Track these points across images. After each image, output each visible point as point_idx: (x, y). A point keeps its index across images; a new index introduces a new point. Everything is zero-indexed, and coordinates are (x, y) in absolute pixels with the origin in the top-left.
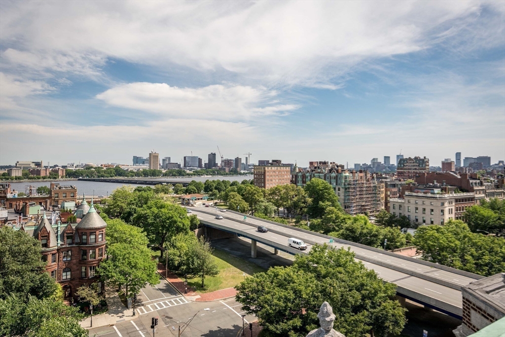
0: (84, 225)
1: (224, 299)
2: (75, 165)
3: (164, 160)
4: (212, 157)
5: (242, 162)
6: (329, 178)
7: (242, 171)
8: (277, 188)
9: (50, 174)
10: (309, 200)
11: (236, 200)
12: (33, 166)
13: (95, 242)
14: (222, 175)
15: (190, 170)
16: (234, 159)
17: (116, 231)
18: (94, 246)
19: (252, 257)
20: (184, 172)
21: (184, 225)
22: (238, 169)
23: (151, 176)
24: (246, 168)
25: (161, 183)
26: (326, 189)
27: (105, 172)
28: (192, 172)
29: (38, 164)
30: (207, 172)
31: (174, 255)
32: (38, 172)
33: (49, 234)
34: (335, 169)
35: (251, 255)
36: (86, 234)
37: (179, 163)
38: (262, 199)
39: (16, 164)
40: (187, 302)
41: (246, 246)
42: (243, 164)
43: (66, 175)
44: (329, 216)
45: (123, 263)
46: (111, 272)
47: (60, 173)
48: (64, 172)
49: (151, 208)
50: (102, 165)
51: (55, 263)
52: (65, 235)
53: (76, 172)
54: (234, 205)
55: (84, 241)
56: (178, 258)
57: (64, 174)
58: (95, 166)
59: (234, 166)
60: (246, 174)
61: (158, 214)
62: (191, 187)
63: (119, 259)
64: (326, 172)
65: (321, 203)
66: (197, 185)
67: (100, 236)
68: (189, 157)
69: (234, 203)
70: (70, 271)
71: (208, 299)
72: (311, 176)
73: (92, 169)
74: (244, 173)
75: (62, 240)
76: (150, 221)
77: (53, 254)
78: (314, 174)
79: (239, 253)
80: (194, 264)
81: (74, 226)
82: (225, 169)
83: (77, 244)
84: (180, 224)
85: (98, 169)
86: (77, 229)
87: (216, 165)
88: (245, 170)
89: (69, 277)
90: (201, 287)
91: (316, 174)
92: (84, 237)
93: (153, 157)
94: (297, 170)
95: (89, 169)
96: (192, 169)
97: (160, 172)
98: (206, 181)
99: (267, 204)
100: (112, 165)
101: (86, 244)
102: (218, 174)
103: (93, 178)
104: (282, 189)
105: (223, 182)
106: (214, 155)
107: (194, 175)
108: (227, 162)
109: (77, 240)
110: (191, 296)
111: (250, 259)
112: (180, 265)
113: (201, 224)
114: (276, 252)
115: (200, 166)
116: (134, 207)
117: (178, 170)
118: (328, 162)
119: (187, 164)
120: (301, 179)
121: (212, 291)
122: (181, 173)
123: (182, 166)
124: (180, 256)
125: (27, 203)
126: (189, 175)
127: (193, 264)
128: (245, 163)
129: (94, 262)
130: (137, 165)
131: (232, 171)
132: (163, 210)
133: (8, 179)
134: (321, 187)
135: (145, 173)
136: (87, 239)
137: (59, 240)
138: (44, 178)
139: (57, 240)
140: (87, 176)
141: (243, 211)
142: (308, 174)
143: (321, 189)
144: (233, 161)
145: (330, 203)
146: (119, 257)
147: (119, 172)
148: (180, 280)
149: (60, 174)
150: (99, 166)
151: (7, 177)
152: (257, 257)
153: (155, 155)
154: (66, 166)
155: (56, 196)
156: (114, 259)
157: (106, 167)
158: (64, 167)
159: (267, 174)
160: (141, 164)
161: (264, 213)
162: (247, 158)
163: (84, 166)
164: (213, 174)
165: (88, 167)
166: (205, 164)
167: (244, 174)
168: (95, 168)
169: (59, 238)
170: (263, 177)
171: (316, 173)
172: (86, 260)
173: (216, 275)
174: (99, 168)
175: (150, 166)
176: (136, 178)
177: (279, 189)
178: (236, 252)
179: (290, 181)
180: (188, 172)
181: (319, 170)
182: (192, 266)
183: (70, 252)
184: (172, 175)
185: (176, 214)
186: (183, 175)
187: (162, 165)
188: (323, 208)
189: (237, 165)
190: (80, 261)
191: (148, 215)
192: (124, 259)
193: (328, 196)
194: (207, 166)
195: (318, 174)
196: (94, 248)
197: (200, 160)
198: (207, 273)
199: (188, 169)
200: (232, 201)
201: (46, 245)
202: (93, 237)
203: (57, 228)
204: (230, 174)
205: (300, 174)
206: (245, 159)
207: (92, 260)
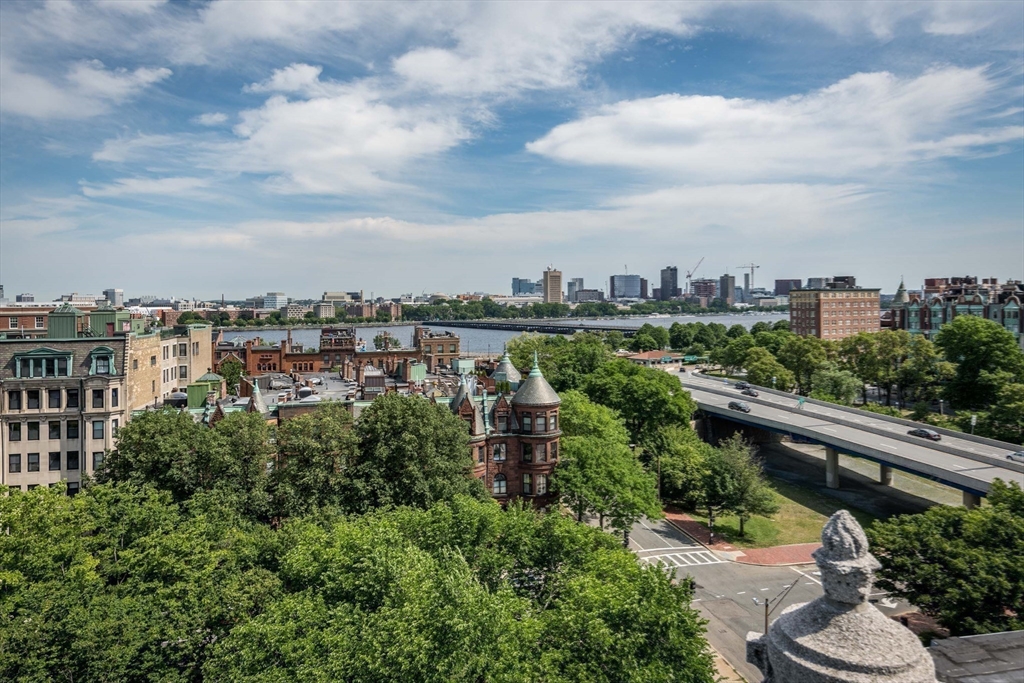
0: (527, 399)
1: (801, 566)
2: (413, 298)
3: (570, 285)
4: (670, 275)
5: (737, 285)
6: (999, 315)
7: (738, 305)
8: (860, 339)
9: (378, 313)
10: (950, 367)
11: (766, 364)
12: (348, 299)
13: (546, 430)
14: (693, 313)
15: (625, 303)
16: (718, 279)
17: (575, 413)
18: (544, 438)
19: (829, 485)
20: (614, 307)
21: (680, 410)
22: (729, 300)
23: (548, 316)
24: (746, 298)
25: (570, 330)
26: (998, 341)
27: (466, 308)
28: (628, 308)
29: (356, 297)
30: (661, 307)
31: (674, 467)
32: (359, 311)
33: (473, 411)
34: (1016, 294)
35: (825, 481)
36: (529, 415)
37: (599, 290)
38: (825, 363)
39: (323, 297)
40: (720, 561)
41: (806, 463)
42: (739, 288)
43: (403, 316)
44: (1013, 405)
45: (598, 473)
46: (580, 488)
47: (393, 311)
48: (400, 308)
49: (612, 374)
50: (458, 297)
51: (482, 463)
52: (497, 415)
53: (418, 310)
54: (762, 374)
55: (527, 428)
56: (681, 474)
57: (400, 314)
58: (448, 298)
59: (717, 294)
60: (748, 310)
61: (629, 386)
62: (646, 337)
63: (591, 464)
64: (991, 301)
65: (984, 373)
66: (657, 333)
67: (552, 421)
68: (620, 276)
69: (761, 370)
70: (505, 479)
71: (764, 561)
72: (945, 312)
73: (444, 304)
74: (742, 308)
75: (493, 423)
76: (615, 400)
77: (481, 448)
78: (954, 308)
79: (795, 475)
80: (726, 488)
81: (509, 399)
82: (698, 301)
83: (514, 432)
84: (672, 407)
85: (455, 304)
86: (514, 405)
87: (677, 292)
88: (743, 302)
89: (503, 490)
90: (738, 536)
91: (958, 307)
92: (527, 421)
93: (552, 278)
94: (906, 299)
95: (438, 304)
96: (628, 301)
97: (566, 308)
98: (673, 325)
99: (838, 374)
100: (476, 295)
101: (530, 432)
102: (684, 311)
103: (447, 321)
104: (875, 341)
105: (712, 325)
106: (674, 271)
107: (634, 313)
108: (703, 287)
109: (515, 426)
110: (724, 550)
111: (824, 490)
112: (687, 486)
113: (700, 410)
114: (885, 480)
115: (643, 295)
116: (570, 371)
117: (600, 304)
118: (976, 279)
119: (616, 293)
120: (917, 319)
121: (765, 546)
122: (606, 310)
123: (607, 295)
124: (684, 470)
125: (407, 360)
126: (623, 313)
127: (724, 487)
128: (743, 287)
129: (544, 467)
130: (521, 294)
131: (714, 304)
132: (636, 378)
133: (315, 323)
134: (983, 336)
135: (538, 311)
136: (532, 425)
137: (487, 424)
138: (369, 320)
139: (485, 423)
140: (437, 316)
141: (782, 387)
142: (937, 307)
143: (985, 339)
144: (716, 282)
145: (1012, 375)
146: (590, 461)
147: (489, 308)
148: (686, 517)
149: (393, 313)
150: (455, 297)
151: (314, 319)
152: (841, 486)
153: (555, 274)
154: (399, 300)
155: (428, 349)
156: (582, 465)
157: (467, 299)
158: (397, 301)
159: (824, 307)
160: (528, 294)
161: (832, 393)
162: (747, 276)
163: (430, 299)
164: (674, 310)
165: (437, 301)
166: (655, 291)
167: (742, 310)
168: (448, 302)
169: (487, 420)
170: (813, 316)
171: (960, 303)
172: (531, 461)
173: (772, 515)
174: (455, 301)
175: (546, 297)
176: (520, 320)
177: (867, 341)
178: (785, 473)
179: (878, 324)
180: (621, 307)
181: (969, 298)
182: (723, 491)
183: (504, 445)
184: (590, 315)
185: (663, 386)
186: (611, 314)
187: (566, 294)
188: (992, 386)
189: (725, 292)
190: (520, 462)
191: (610, 388)
192: (598, 466)
193: (1003, 358)
194: (659, 295)
195: (967, 307)
196: (544, 441)
197: (644, 283)
198: (753, 509)
199: (620, 302)
200: (756, 366)
201: (471, 432)
202: (540, 421)
203: (483, 402)
204: (711, 311)
205: (915, 307)
206: (743, 277)
207: (541, 462)
